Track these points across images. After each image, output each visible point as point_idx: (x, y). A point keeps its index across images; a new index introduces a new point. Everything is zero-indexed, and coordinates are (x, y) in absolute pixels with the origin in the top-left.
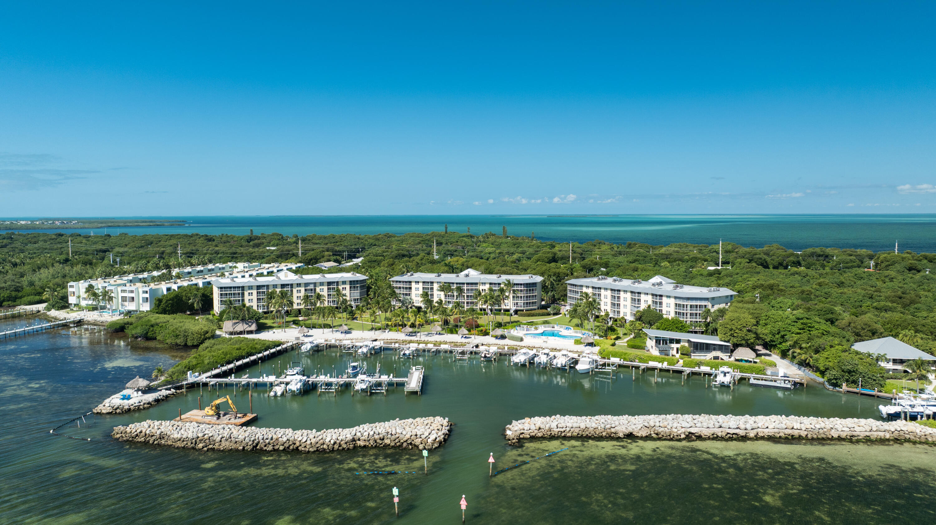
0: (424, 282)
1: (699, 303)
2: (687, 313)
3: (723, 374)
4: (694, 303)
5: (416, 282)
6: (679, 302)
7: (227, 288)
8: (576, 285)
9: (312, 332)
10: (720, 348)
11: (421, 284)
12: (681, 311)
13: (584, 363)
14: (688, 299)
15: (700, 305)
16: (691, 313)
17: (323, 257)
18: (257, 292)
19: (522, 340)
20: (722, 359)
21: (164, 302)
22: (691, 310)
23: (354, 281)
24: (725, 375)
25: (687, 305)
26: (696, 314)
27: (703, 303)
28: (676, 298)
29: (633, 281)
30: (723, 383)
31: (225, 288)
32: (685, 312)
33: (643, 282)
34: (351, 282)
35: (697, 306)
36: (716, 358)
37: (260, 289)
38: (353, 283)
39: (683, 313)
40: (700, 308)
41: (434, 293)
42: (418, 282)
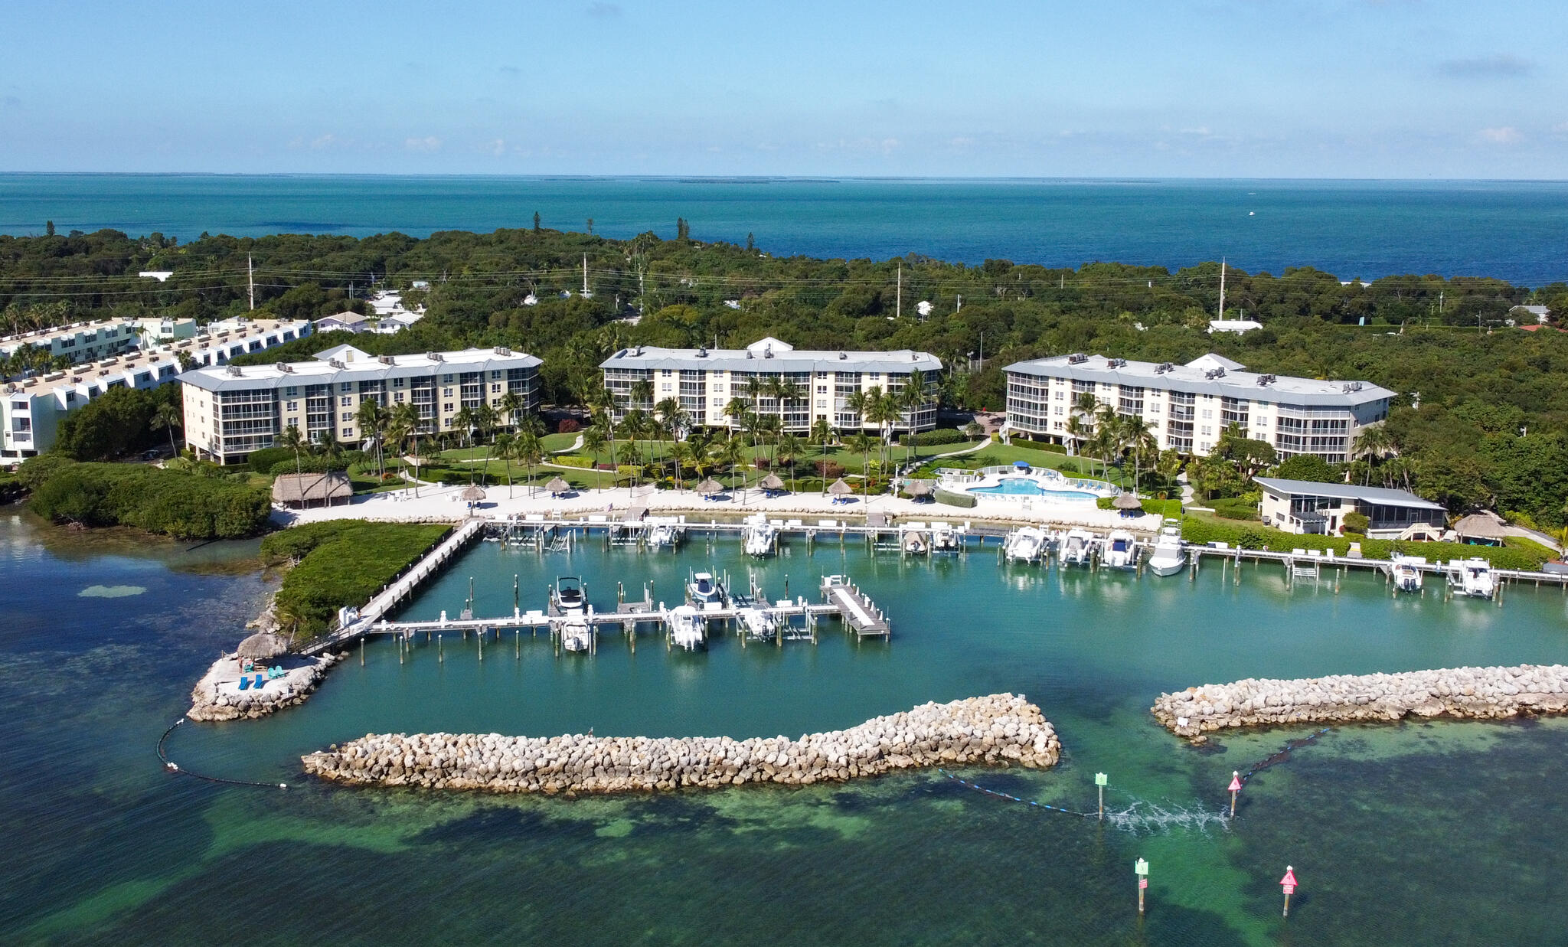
0: (682, 372)
1: (1330, 416)
2: (1305, 438)
3: (1472, 573)
4: (1321, 416)
5: (664, 371)
6: (1288, 414)
7: (239, 393)
8: (1030, 376)
9: (492, 493)
10: (1425, 516)
11: (676, 376)
12: (1293, 434)
13: (1165, 553)
14: (1310, 408)
15: (1333, 421)
16: (1313, 439)
17: (326, 300)
18: (308, 401)
19: (973, 503)
20: (1430, 538)
21: (79, 428)
22: (1314, 432)
23: (517, 370)
24: (1476, 576)
25: (1306, 421)
26: (1324, 439)
27: (1339, 416)
28: (1280, 405)
29: (1159, 365)
30: (1480, 592)
31: (233, 393)
32: (1302, 435)
33: (1175, 367)
34: (510, 371)
35: (1326, 422)
36: (1419, 536)
37: (313, 395)
38: (514, 374)
39: (1297, 439)
40: (1332, 426)
41: (707, 395)
42: (670, 371)
